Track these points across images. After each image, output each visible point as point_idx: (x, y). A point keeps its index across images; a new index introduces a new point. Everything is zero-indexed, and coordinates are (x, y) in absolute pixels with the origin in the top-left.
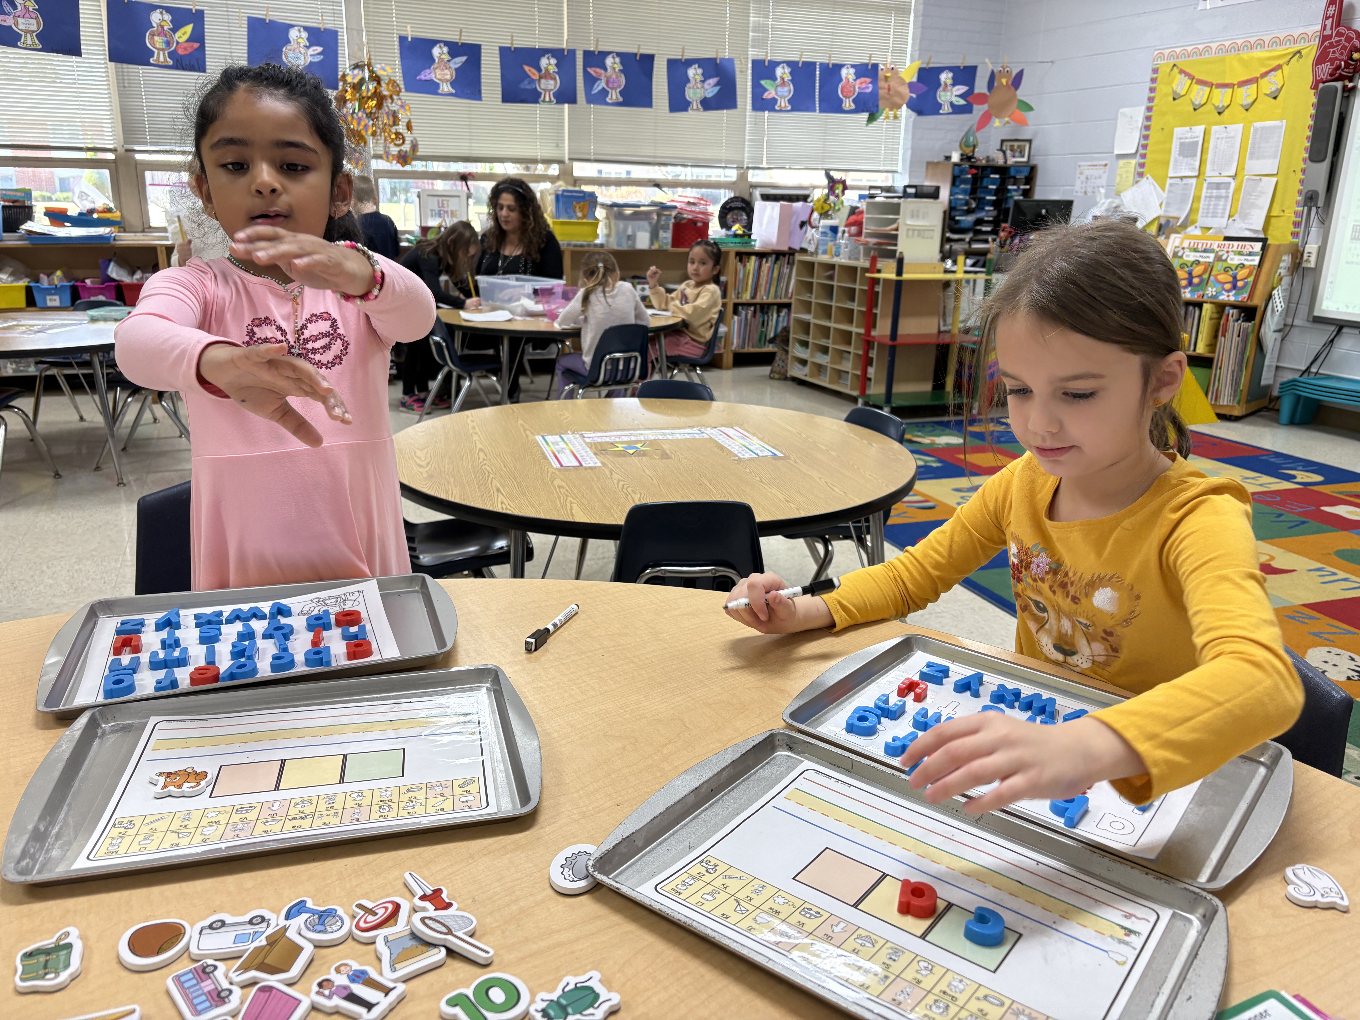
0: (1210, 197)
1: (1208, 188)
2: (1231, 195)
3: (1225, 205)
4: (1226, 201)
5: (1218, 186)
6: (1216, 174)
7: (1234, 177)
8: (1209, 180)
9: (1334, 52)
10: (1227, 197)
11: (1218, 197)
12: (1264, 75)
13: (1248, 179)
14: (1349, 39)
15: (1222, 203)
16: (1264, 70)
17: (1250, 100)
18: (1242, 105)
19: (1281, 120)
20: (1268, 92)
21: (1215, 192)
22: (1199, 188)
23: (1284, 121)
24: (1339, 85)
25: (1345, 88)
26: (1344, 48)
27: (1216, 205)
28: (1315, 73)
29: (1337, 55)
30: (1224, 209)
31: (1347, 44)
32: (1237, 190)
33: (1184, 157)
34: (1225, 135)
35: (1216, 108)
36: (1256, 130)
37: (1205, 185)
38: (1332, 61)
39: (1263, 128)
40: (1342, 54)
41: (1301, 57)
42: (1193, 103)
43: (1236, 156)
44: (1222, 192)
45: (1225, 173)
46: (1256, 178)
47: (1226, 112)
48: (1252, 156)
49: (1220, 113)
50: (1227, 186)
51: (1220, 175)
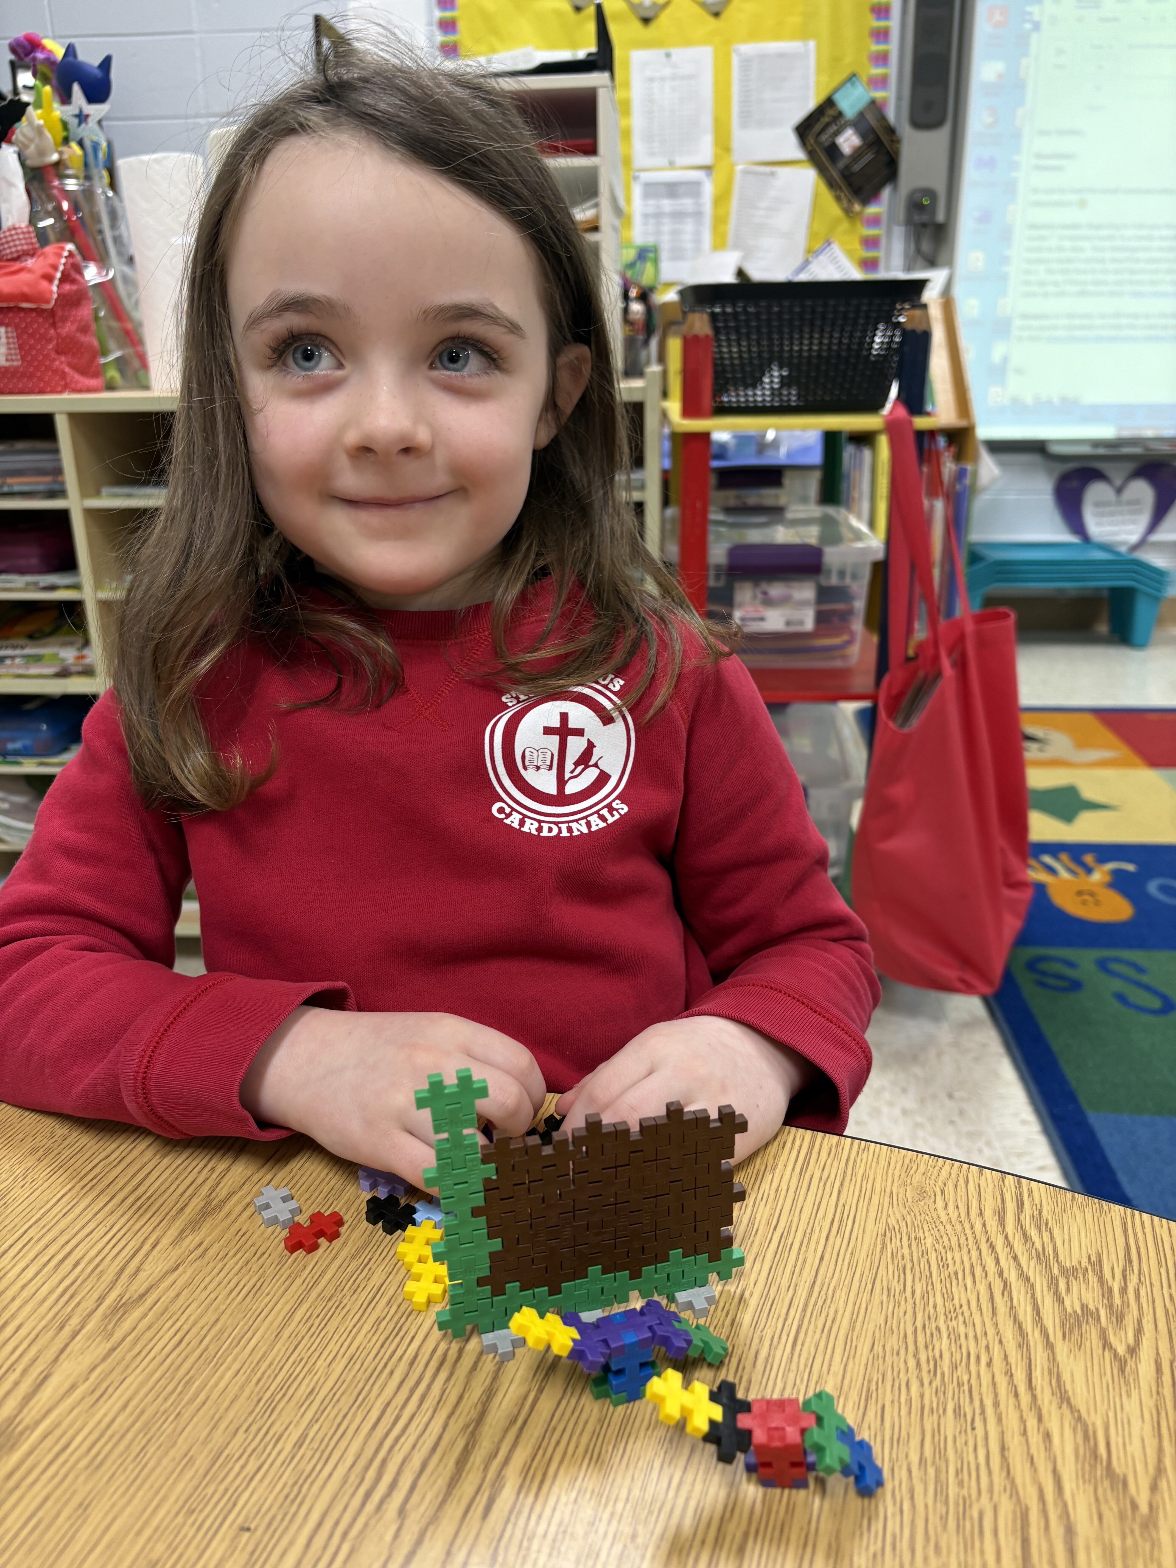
1: (646, 197)
2: (708, 209)
3: (698, 234)
4: (700, 223)
5: (672, 190)
6: (663, 161)
7: (708, 169)
8: (645, 176)
10: (698, 215)
11: (678, 216)
13: (745, 172)
15: (689, 226)
19: (805, 38)
21: (667, 205)
23: (812, 44)
27: (675, 233)
32: (721, 199)
34: (668, 72)
36: (746, 63)
37: (637, 191)
39: (763, 57)
43: (707, 121)
44: (687, 203)
45: (681, 161)
46: (767, 169)
47: (663, 19)
48: (746, 119)
49: (646, 21)
50: (694, 188)
51: (672, 165)
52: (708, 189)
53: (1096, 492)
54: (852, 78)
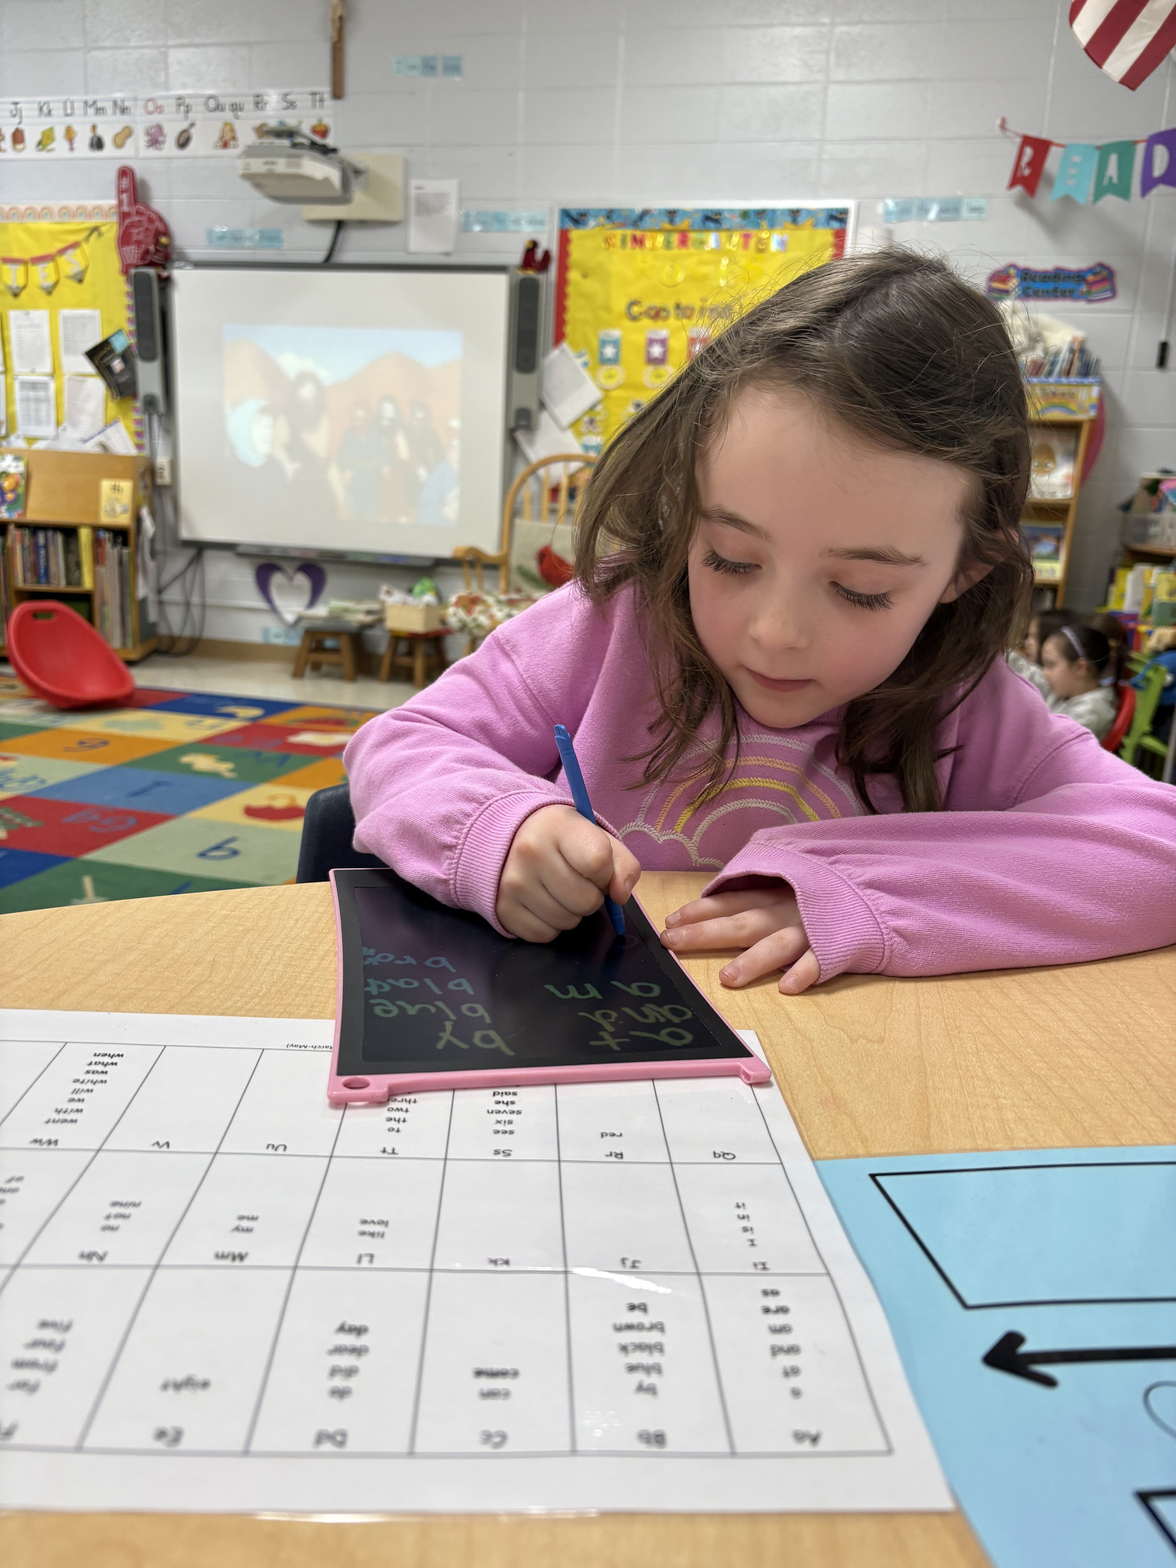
0: (27, 400)
1: (21, 389)
2: (52, 398)
3: (48, 411)
4: (49, 405)
5: (34, 386)
7: (52, 376)
9: (138, 233)
10: (47, 400)
11: (38, 400)
12: (62, 251)
15: (43, 407)
16: (60, 246)
17: (50, 282)
18: (42, 287)
19: (94, 308)
20: (72, 274)
21: (32, 394)
23: (98, 312)
24: (152, 271)
25: (159, 277)
26: (148, 229)
27: (37, 410)
28: (121, 255)
29: (141, 237)
30: (49, 415)
31: (149, 226)
32: (59, 393)
34: (28, 323)
35: (9, 288)
36: (66, 319)
38: (138, 243)
40: (147, 237)
41: (100, 235)
43: (48, 350)
44: (41, 394)
45: (39, 370)
46: (79, 378)
47: (24, 295)
48: (68, 350)
49: (16, 295)
50: (46, 386)
51: (33, 372)
52: (52, 386)
53: (277, 579)
54: (119, 332)
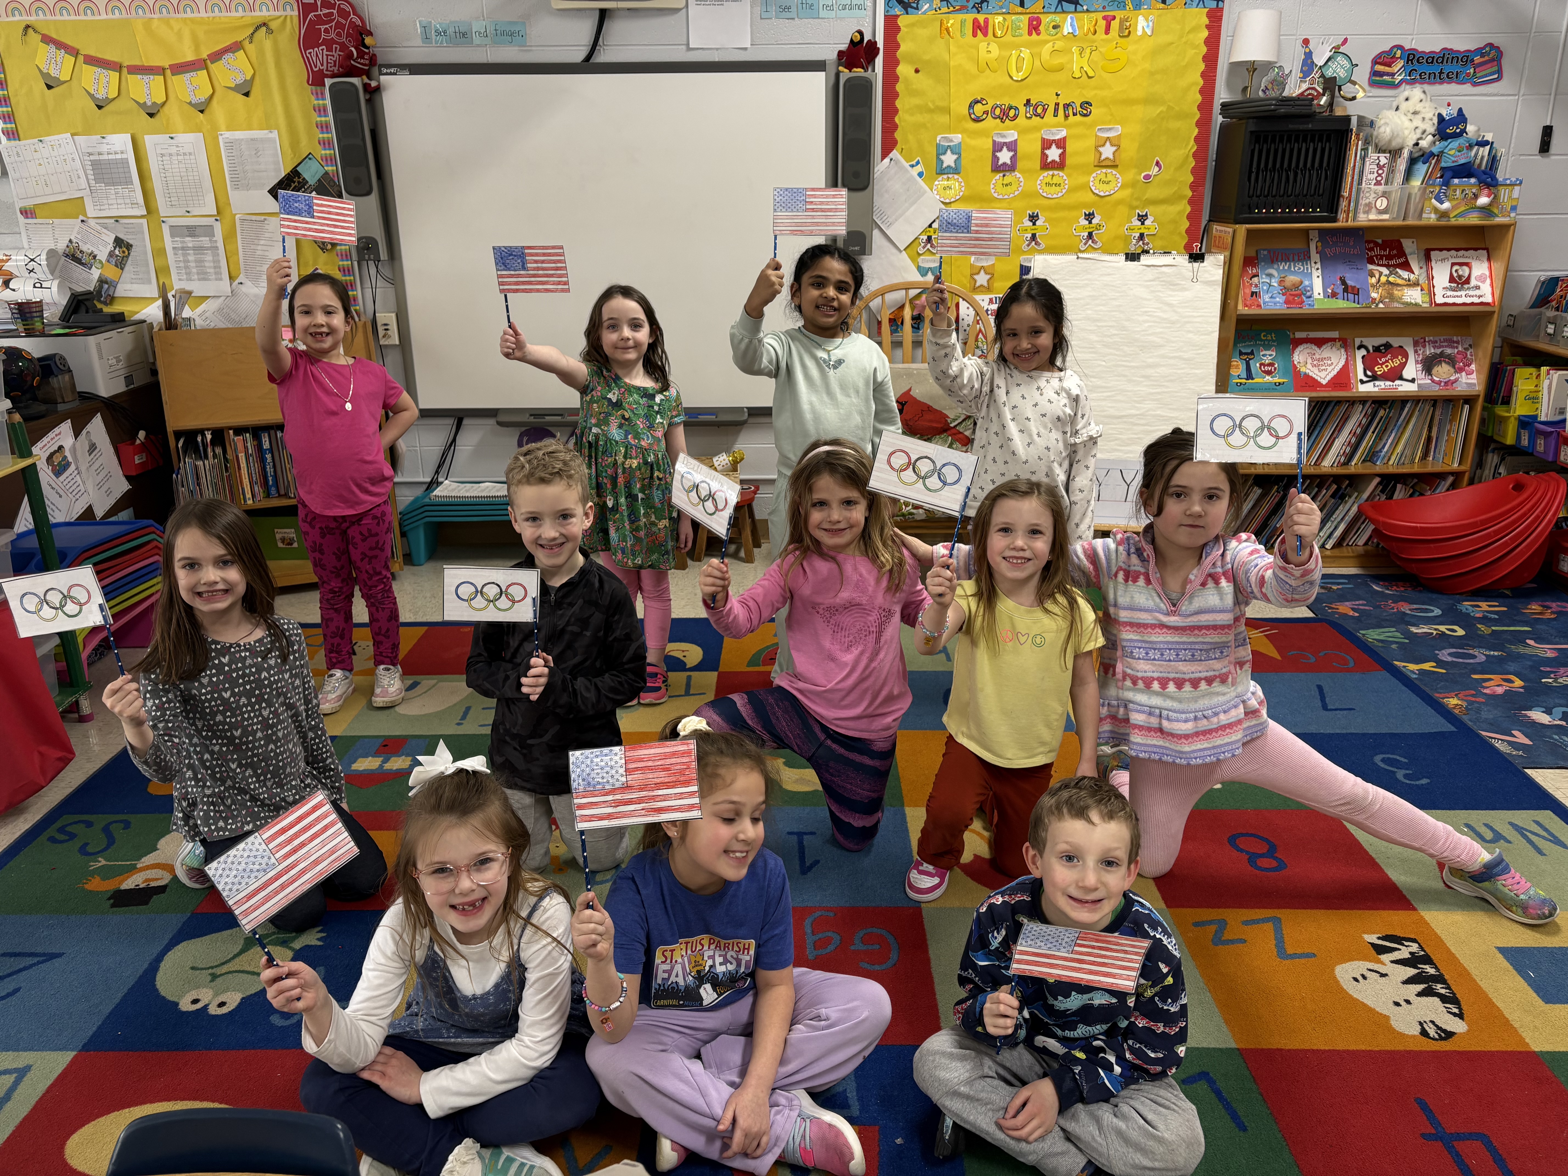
0: (183, 248)
1: (172, 235)
2: (220, 245)
3: (216, 262)
4: (216, 255)
5: (191, 231)
6: (182, 212)
7: (216, 217)
8: (172, 222)
9: (326, 31)
11: (199, 249)
12: (216, 56)
13: (242, 220)
14: (343, 14)
16: (212, 49)
17: (201, 96)
18: (190, 103)
19: (269, 128)
20: (233, 86)
21: (189, 242)
22: (156, 235)
23: (275, 133)
24: (355, 81)
25: (366, 87)
26: (339, 25)
28: (307, 61)
29: (334, 36)
30: (217, 267)
31: (344, 22)
32: (230, 236)
33: (107, 184)
34: (173, 150)
35: (143, 106)
37: (166, 230)
38: (329, 44)
39: (241, 140)
40: (339, 35)
41: (270, 31)
42: (92, 96)
43: (208, 184)
44: (205, 241)
45: (196, 210)
46: (257, 218)
48: (237, 184)
49: (151, 115)
50: (208, 231)
51: (188, 213)
52: (219, 230)
54: (309, 156)
